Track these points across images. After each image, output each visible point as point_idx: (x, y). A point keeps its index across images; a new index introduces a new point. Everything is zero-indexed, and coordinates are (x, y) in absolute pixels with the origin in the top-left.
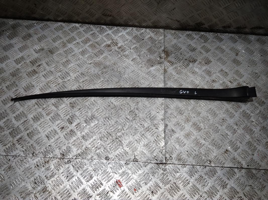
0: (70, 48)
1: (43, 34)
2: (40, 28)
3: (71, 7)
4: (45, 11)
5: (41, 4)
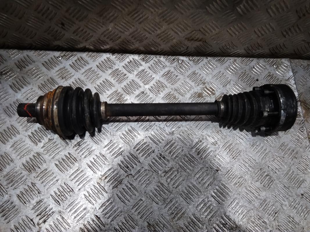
2: (70, 65)
3: (132, 28)
4: (79, 35)
5: (75, 23)
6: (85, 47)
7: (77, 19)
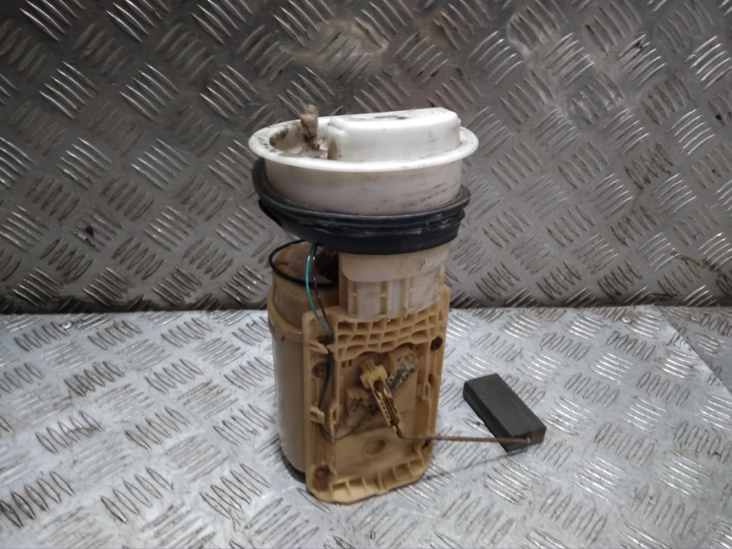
0: (246, 408)
1: (101, 362)
2: (89, 338)
3: (258, 234)
4: (128, 263)
5: (120, 227)
6: (140, 300)
7: (126, 214)
